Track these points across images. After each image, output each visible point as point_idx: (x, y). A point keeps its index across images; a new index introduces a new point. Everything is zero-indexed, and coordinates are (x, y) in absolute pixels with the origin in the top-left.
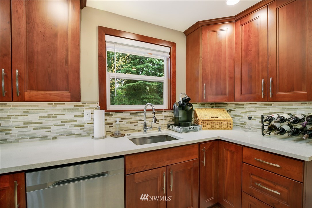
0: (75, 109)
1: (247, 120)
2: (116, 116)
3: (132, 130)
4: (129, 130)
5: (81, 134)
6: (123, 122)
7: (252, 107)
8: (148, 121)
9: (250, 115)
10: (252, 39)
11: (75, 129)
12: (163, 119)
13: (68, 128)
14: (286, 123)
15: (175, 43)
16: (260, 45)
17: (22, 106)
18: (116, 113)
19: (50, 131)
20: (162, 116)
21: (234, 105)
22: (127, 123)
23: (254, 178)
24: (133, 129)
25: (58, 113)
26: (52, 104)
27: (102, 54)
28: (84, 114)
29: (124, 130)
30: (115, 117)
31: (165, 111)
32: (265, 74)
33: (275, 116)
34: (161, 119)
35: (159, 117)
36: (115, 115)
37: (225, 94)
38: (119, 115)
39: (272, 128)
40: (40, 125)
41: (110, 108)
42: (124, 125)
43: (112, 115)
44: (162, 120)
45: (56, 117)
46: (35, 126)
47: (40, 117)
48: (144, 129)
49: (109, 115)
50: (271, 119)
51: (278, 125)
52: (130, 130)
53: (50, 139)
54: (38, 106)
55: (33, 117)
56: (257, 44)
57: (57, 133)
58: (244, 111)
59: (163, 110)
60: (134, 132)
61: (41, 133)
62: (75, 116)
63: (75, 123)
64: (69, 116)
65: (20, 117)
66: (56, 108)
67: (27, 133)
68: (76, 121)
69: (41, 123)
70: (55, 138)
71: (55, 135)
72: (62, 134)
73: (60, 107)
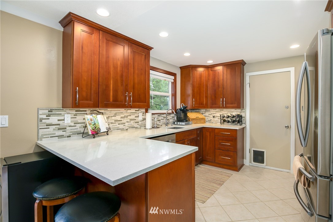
0: (135, 113)
1: (212, 118)
7: (214, 111)
9: (214, 115)
10: (216, 79)
13: (132, 124)
14: (230, 118)
15: (176, 74)
16: (220, 82)
17: (114, 111)
19: (125, 126)
21: (205, 110)
23: (220, 141)
25: (128, 115)
28: (139, 115)
32: (222, 96)
33: (225, 115)
35: (169, 117)
37: (203, 104)
39: (224, 121)
40: (121, 122)
45: (127, 117)
46: (119, 122)
47: (121, 117)
50: (224, 117)
51: (226, 119)
53: (125, 130)
54: (120, 111)
55: (118, 118)
56: (218, 82)
57: (128, 126)
58: (210, 113)
61: (121, 126)
62: (135, 117)
63: (135, 121)
64: (133, 117)
65: (113, 117)
66: (128, 112)
67: (116, 126)
68: (135, 120)
69: (121, 121)
70: (127, 130)
71: (127, 128)
72: (130, 127)
73: (129, 111)
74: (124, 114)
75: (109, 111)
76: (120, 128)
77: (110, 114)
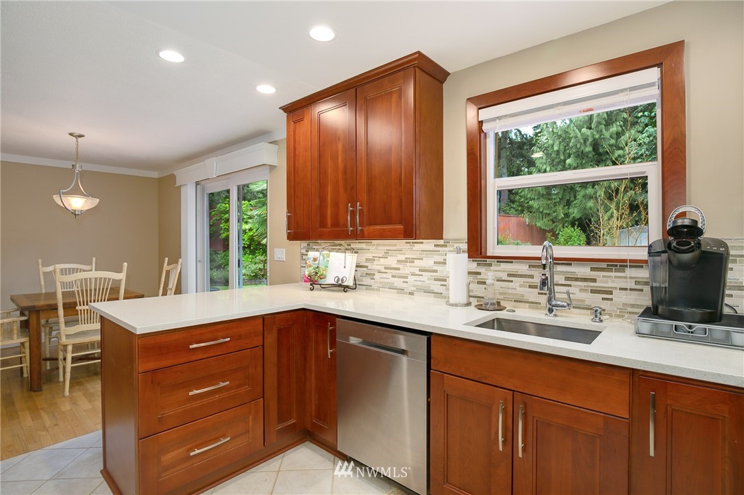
0: (435, 251)
2: (498, 268)
3: (532, 303)
4: (526, 302)
5: (442, 294)
6: (512, 281)
8: (578, 289)
11: (435, 284)
12: (626, 289)
13: (426, 280)
18: (497, 262)
19: (407, 282)
20: (625, 280)
22: (521, 286)
24: (536, 303)
25: (415, 257)
26: (410, 243)
27: (472, 149)
28: (446, 260)
29: (515, 301)
30: (497, 271)
31: (637, 264)
34: (621, 289)
35: (613, 282)
36: (496, 265)
38: (504, 266)
40: (398, 272)
41: (496, 251)
42: (514, 289)
43: (490, 265)
44: (624, 292)
45: (413, 262)
46: (394, 272)
47: (398, 261)
48: (548, 306)
49: (486, 265)
52: (528, 302)
53: (406, 293)
55: (392, 261)
57: (414, 286)
59: (625, 261)
60: (537, 308)
61: (398, 282)
62: (435, 263)
63: (434, 274)
64: (428, 262)
65: (381, 259)
66: (414, 249)
67: (386, 280)
68: (435, 271)
69: (398, 269)
70: (411, 294)
71: (412, 289)
72: (419, 289)
73: (418, 247)
74: (405, 254)
75: (374, 245)
76: (395, 285)
77: (377, 253)
